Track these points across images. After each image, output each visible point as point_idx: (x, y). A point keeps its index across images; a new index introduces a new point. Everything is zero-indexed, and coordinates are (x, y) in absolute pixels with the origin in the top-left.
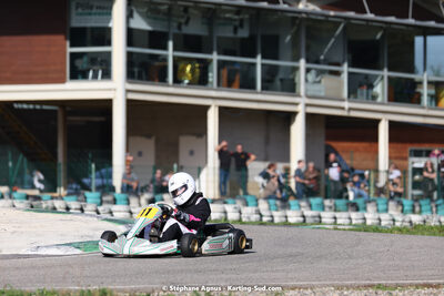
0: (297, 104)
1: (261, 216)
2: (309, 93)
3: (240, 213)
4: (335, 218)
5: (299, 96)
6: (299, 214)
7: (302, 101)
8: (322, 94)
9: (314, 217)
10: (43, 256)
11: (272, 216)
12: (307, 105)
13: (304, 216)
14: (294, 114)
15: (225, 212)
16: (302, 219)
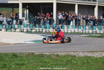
0: (96, 4)
1: (83, 31)
2: (99, 1)
3: (78, 30)
4: (100, 32)
5: (96, 2)
6: (92, 31)
7: (97, 3)
8: (102, 1)
9: (95, 31)
10: (26, 44)
11: (86, 31)
12: (98, 4)
13: (93, 31)
14: (95, 6)
15: (75, 30)
16: (92, 32)
